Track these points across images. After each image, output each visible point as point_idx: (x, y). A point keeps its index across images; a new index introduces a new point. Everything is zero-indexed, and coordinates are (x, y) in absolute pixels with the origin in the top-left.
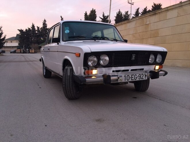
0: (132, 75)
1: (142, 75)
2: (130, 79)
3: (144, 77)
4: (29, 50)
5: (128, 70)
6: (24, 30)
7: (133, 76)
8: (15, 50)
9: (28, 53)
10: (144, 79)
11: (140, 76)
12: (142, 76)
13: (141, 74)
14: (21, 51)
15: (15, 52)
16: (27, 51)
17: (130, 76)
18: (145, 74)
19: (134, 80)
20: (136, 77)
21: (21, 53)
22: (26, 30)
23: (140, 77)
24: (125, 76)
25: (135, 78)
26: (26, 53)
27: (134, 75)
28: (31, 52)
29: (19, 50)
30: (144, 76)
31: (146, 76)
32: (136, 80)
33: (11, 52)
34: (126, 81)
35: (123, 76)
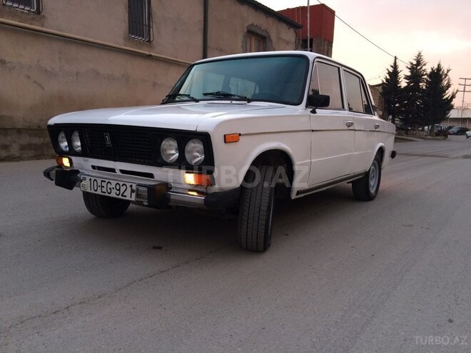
0: (102, 181)
1: (124, 186)
2: (99, 189)
3: (128, 193)
7: (104, 184)
10: (128, 198)
11: (118, 187)
12: (123, 189)
13: (121, 183)
17: (99, 183)
18: (131, 186)
19: (107, 194)
20: (110, 189)
23: (119, 190)
24: (90, 180)
25: (109, 191)
27: (107, 181)
30: (129, 189)
31: (132, 191)
32: (111, 195)
34: (93, 191)
35: (88, 179)
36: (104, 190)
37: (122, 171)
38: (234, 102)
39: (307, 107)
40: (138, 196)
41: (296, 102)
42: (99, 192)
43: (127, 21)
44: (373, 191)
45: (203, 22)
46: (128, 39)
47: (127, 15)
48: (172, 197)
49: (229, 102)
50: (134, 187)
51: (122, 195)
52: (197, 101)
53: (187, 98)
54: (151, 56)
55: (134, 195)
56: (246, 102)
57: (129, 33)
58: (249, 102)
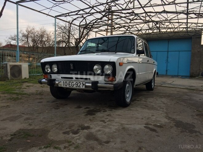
2: (68, 85)
3: (81, 86)
5: (72, 78)
7: (70, 83)
10: (82, 87)
11: (77, 84)
12: (79, 84)
13: (78, 82)
17: (68, 83)
18: (83, 83)
19: (72, 87)
20: (73, 85)
23: (77, 85)
24: (64, 82)
27: (72, 82)
30: (82, 84)
31: (83, 85)
32: (73, 87)
34: (65, 86)
35: (62, 82)
37: (76, 78)
38: (110, 53)
39: (137, 54)
40: (86, 86)
41: (133, 52)
42: (68, 86)
44: (153, 87)
48: (99, 86)
49: (108, 53)
51: (79, 87)
52: (94, 53)
53: (90, 52)
55: (84, 86)
58: (116, 53)
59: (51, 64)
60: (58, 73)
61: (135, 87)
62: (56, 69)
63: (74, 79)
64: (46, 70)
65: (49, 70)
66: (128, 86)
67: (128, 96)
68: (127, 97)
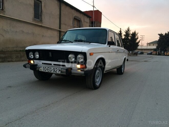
1: (56, 69)
2: (47, 70)
4: (164, 53)
6: (164, 34)
7: (48, 69)
8: (152, 52)
9: (163, 55)
10: (58, 73)
11: (54, 69)
12: (56, 70)
13: (55, 68)
14: (156, 53)
15: (151, 54)
16: (161, 53)
17: (47, 68)
18: (59, 69)
19: (50, 72)
20: (51, 70)
21: (156, 54)
22: (166, 34)
23: (55, 70)
24: (43, 67)
25: (51, 71)
26: (161, 55)
27: (50, 68)
28: (165, 54)
29: (155, 52)
30: (58, 70)
31: (59, 70)
32: (51, 72)
33: (148, 54)
34: (44, 71)
35: (42, 67)
36: (49, 70)
37: (54, 64)
38: (85, 43)
39: (108, 45)
40: (61, 72)
41: (104, 43)
42: (47, 71)
43: (34, 13)
44: (123, 71)
45: (59, 15)
46: (34, 20)
47: (34, 11)
48: (72, 72)
49: (84, 43)
50: (60, 69)
51: (56, 72)
52: (72, 42)
53: (69, 41)
54: (42, 26)
55: (60, 72)
56: (89, 43)
57: (34, 18)
58: (90, 43)
59: (34, 51)
60: (39, 59)
61: (105, 72)
62: (37, 56)
63: (53, 65)
64: (30, 56)
65: (32, 56)
66: (98, 72)
67: (97, 80)
68: (97, 82)
